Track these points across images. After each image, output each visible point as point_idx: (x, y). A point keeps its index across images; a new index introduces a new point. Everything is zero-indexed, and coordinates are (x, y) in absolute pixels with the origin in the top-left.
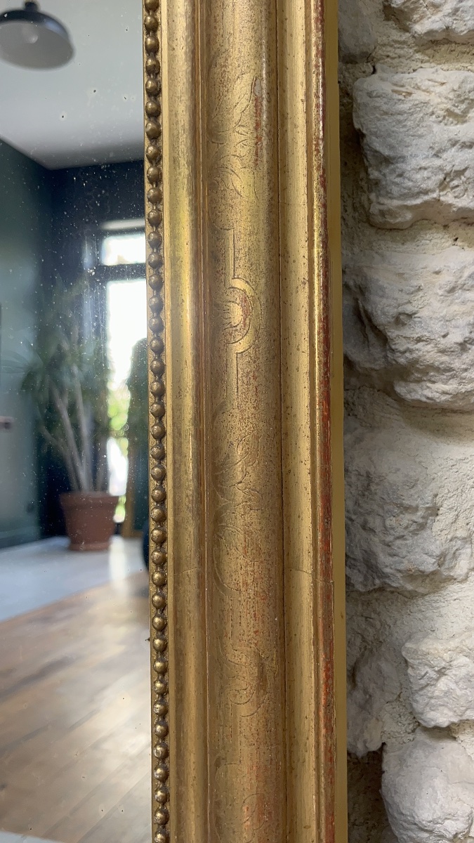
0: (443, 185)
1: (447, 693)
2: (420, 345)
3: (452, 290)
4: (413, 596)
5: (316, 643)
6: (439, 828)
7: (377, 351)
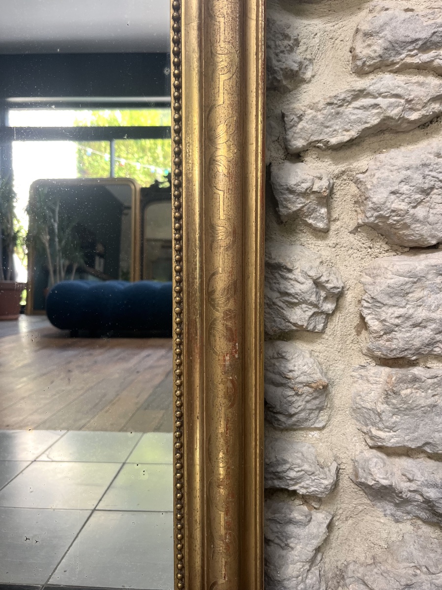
1: (302, 129)
4: (285, 90)
6: (298, 189)
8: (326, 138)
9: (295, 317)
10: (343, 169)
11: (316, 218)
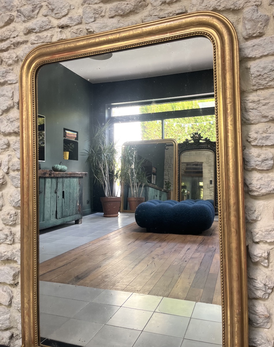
0: (256, 166)
1: (258, 237)
2: (253, 188)
3: (257, 180)
4: (252, 223)
5: (243, 228)
6: (258, 255)
7: (246, 188)
8: (266, 240)
9: (258, 294)
10: (273, 247)
11: (264, 263)
